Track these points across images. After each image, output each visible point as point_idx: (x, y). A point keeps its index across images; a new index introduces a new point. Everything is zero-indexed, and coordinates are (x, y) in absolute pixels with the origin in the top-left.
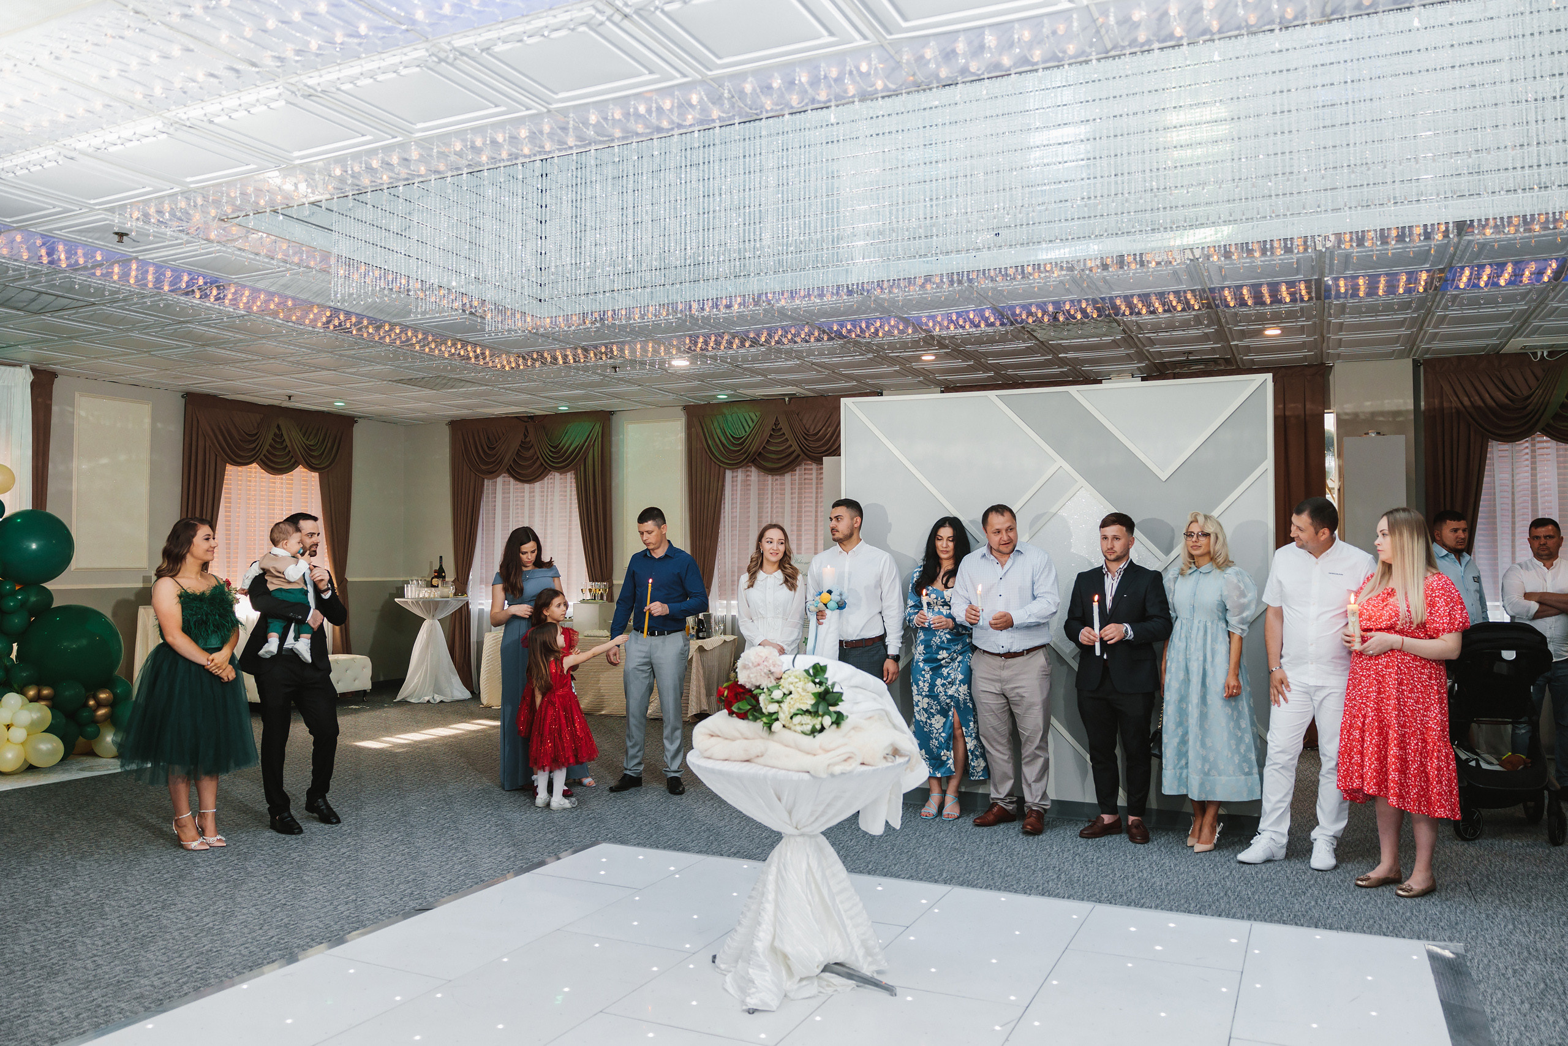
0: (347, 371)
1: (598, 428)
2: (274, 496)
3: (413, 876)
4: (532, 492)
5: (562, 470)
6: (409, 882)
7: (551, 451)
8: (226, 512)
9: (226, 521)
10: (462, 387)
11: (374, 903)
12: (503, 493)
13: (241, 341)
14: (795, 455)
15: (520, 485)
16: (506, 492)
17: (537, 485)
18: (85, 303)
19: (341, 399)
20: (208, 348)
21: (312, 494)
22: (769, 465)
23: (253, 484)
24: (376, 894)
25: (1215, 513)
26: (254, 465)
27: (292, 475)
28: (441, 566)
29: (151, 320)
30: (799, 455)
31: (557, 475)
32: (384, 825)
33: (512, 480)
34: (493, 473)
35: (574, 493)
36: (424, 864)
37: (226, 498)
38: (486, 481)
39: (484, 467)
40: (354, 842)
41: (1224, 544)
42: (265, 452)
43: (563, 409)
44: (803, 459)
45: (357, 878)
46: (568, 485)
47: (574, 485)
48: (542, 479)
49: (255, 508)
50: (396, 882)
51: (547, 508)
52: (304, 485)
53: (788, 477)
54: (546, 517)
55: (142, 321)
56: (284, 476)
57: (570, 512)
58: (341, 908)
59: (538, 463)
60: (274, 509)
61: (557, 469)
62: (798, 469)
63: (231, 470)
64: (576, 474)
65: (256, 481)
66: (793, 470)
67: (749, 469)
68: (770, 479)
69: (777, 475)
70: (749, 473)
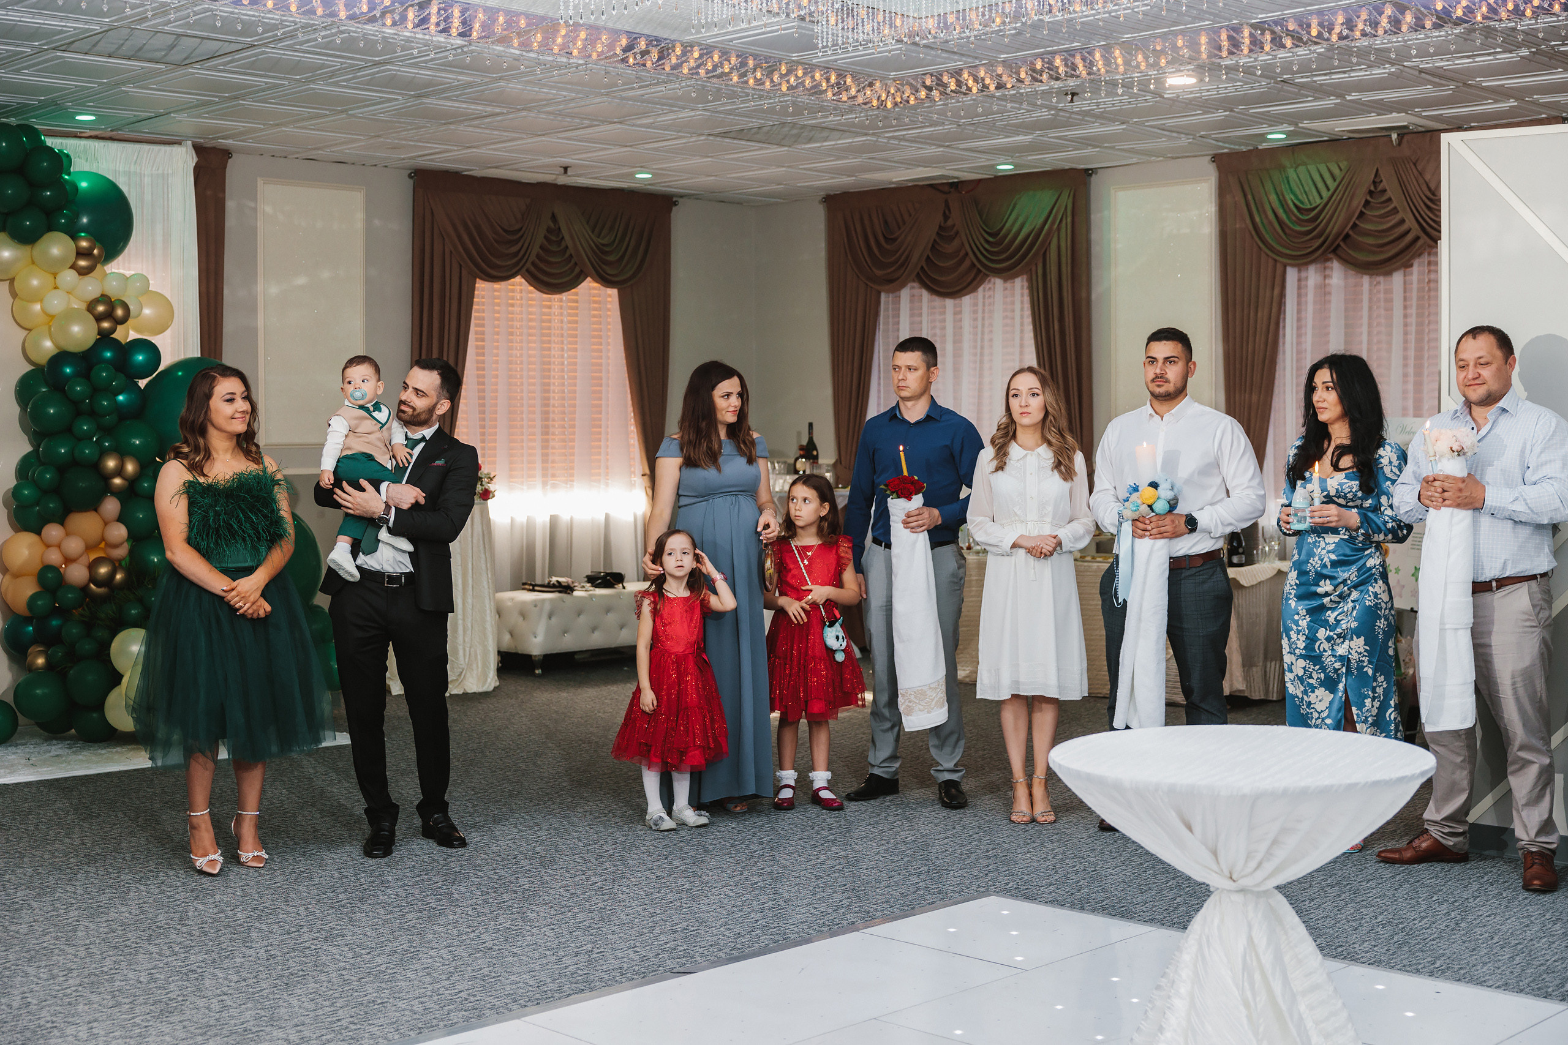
0: (639, 122)
1: (1066, 200)
2: (549, 328)
3: (684, 925)
4: (957, 313)
5: (1007, 273)
6: (675, 932)
7: (987, 241)
8: (478, 355)
9: (478, 369)
10: (826, 139)
11: (616, 958)
12: (912, 315)
13: (469, 85)
15: (938, 301)
16: (915, 313)
17: (967, 300)
18: (240, 47)
19: (644, 168)
20: (425, 100)
21: (609, 323)
22: (1362, 257)
23: (517, 309)
24: (622, 945)
26: (518, 279)
27: (576, 294)
28: (811, 439)
29: (336, 63)
30: (1417, 238)
31: (999, 282)
32: (665, 846)
33: (925, 294)
34: (894, 283)
35: (1028, 312)
36: (705, 908)
37: (476, 333)
38: (883, 296)
39: (879, 273)
40: (613, 869)
42: (533, 257)
43: (1005, 167)
45: (602, 920)
46: (1018, 298)
47: (1027, 299)
48: (975, 290)
49: (521, 348)
50: (657, 930)
51: (982, 339)
52: (595, 309)
53: (1397, 279)
54: (982, 354)
55: (323, 66)
56: (564, 296)
57: (1022, 346)
58: (567, 961)
59: (967, 264)
60: (549, 349)
61: (999, 273)
63: (483, 289)
64: (1030, 280)
65: (521, 306)
67: (1328, 264)
68: (1366, 280)
69: (1378, 275)
70: (1328, 272)
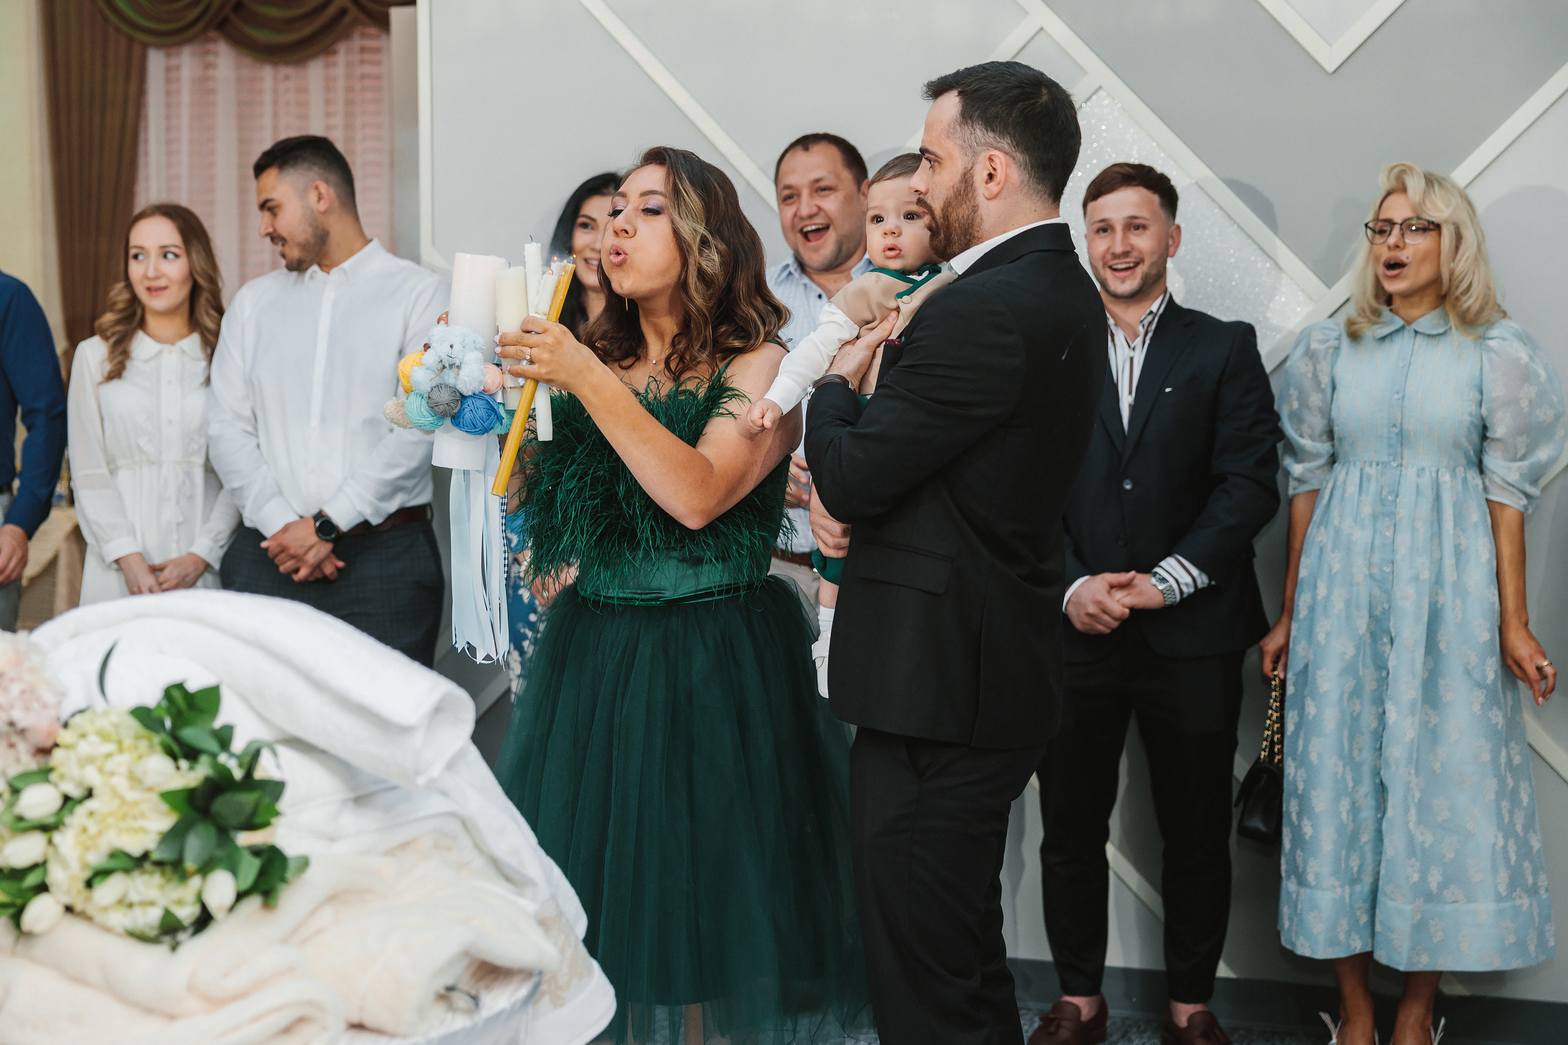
14: (331, 11)
22: (263, 35)
25: (1461, 176)
30: (343, 12)
41: (1480, 254)
44: (355, 23)
53: (315, 71)
62: (342, 47)
66: (328, 51)
67: (211, 46)
68: (267, 74)
69: (287, 63)
70: (211, 59)
